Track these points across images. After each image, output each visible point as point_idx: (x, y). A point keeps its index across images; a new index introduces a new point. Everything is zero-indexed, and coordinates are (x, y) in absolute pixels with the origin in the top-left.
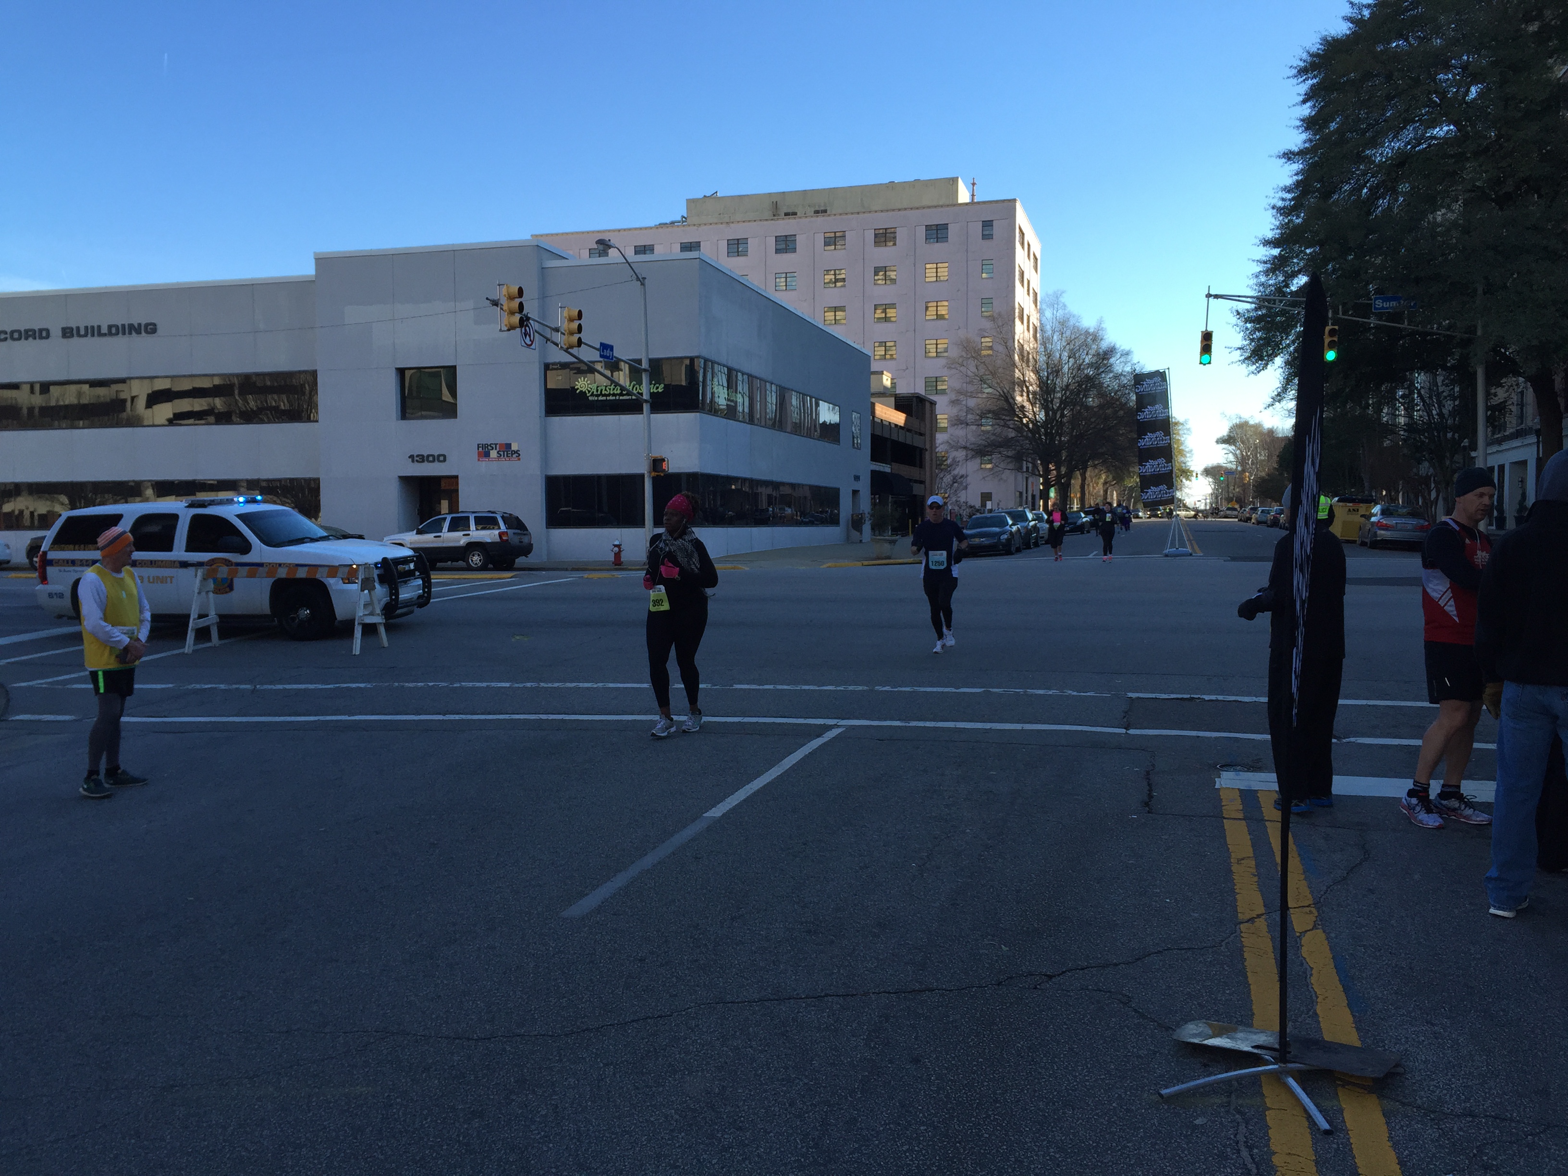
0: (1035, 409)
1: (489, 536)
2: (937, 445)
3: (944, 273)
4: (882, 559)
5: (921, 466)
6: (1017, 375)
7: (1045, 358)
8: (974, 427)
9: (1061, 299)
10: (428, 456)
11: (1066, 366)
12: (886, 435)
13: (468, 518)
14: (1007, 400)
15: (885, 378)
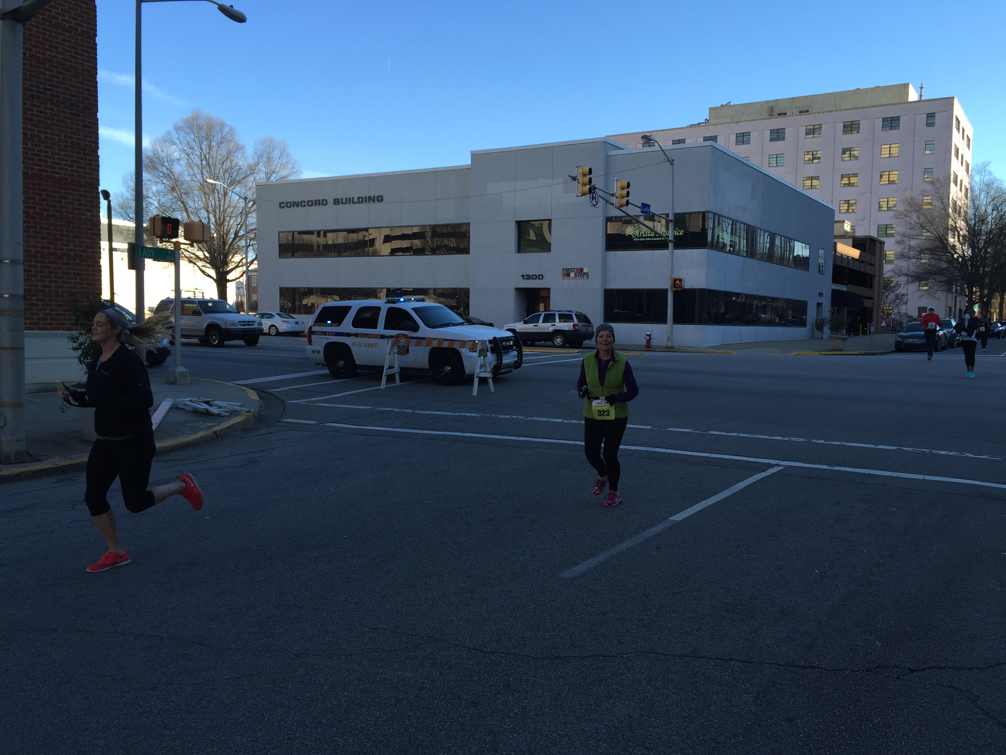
0: (964, 248)
1: (567, 326)
2: (885, 272)
3: (895, 150)
4: (835, 351)
5: (871, 287)
6: (950, 223)
7: (973, 211)
8: (914, 260)
9: (988, 168)
10: (533, 275)
11: (990, 216)
12: (845, 265)
13: (555, 314)
14: (941, 241)
15: (846, 225)
